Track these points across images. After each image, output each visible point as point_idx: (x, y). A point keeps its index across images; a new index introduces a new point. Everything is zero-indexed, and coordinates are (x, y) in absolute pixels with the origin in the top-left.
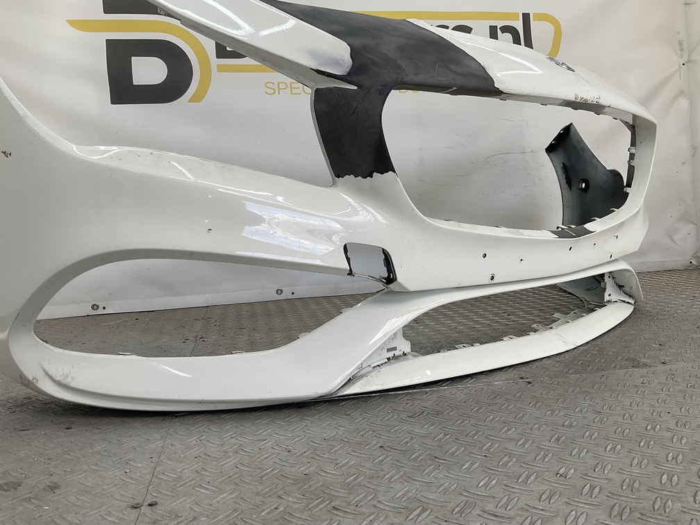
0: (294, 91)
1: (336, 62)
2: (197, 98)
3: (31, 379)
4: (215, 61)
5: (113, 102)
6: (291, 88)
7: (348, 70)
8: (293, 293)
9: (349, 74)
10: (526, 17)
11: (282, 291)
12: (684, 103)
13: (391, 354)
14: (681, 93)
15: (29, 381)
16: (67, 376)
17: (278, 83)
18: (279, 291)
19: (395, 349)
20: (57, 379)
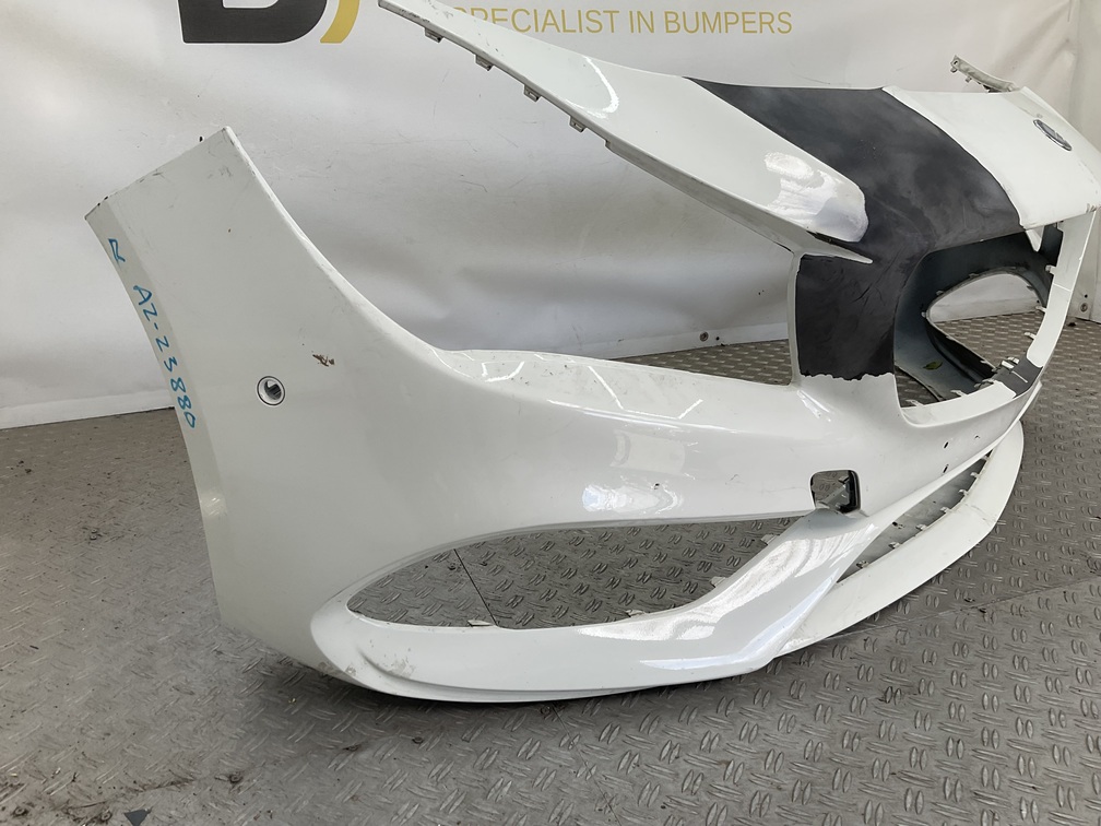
1: (845, 221)
2: (337, 35)
3: (344, 670)
7: (862, 233)
9: (864, 240)
12: (1068, 59)
15: (340, 671)
16: (403, 665)
20: (388, 669)
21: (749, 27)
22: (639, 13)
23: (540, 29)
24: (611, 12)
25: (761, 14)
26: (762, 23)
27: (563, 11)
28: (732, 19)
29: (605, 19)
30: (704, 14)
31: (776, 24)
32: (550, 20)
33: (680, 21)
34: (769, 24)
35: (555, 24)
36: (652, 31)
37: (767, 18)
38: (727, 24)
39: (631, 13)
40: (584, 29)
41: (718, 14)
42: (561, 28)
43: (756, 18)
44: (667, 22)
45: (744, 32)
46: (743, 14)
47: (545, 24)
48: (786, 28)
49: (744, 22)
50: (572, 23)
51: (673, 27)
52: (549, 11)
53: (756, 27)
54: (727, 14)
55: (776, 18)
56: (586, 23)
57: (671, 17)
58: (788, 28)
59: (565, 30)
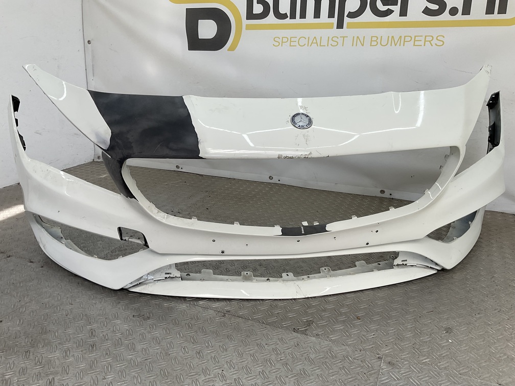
0: (292, 44)
1: (104, 142)
2: (232, 48)
4: (245, 22)
5: (189, 49)
6: (291, 42)
7: (108, 147)
8: (279, 180)
13: (168, 276)
17: (283, 38)
18: (271, 177)
19: (171, 274)
21: (417, 43)
22: (358, 37)
23: (310, 45)
24: (344, 37)
25: (426, 36)
26: (425, 41)
27: (321, 37)
28: (408, 39)
29: (340, 41)
30: (393, 37)
31: (434, 41)
32: (315, 41)
33: (379, 41)
34: (430, 41)
35: (317, 43)
36: (363, 45)
37: (429, 39)
38: (404, 41)
39: (354, 37)
40: (329, 45)
41: (401, 37)
43: (423, 39)
44: (372, 41)
45: (414, 45)
46: (415, 37)
47: (312, 43)
49: (415, 41)
50: (324, 42)
51: (374, 43)
52: (315, 37)
53: (422, 43)
54: (405, 36)
55: (435, 38)
56: (331, 42)
57: (374, 39)
58: (442, 43)
59: (320, 46)
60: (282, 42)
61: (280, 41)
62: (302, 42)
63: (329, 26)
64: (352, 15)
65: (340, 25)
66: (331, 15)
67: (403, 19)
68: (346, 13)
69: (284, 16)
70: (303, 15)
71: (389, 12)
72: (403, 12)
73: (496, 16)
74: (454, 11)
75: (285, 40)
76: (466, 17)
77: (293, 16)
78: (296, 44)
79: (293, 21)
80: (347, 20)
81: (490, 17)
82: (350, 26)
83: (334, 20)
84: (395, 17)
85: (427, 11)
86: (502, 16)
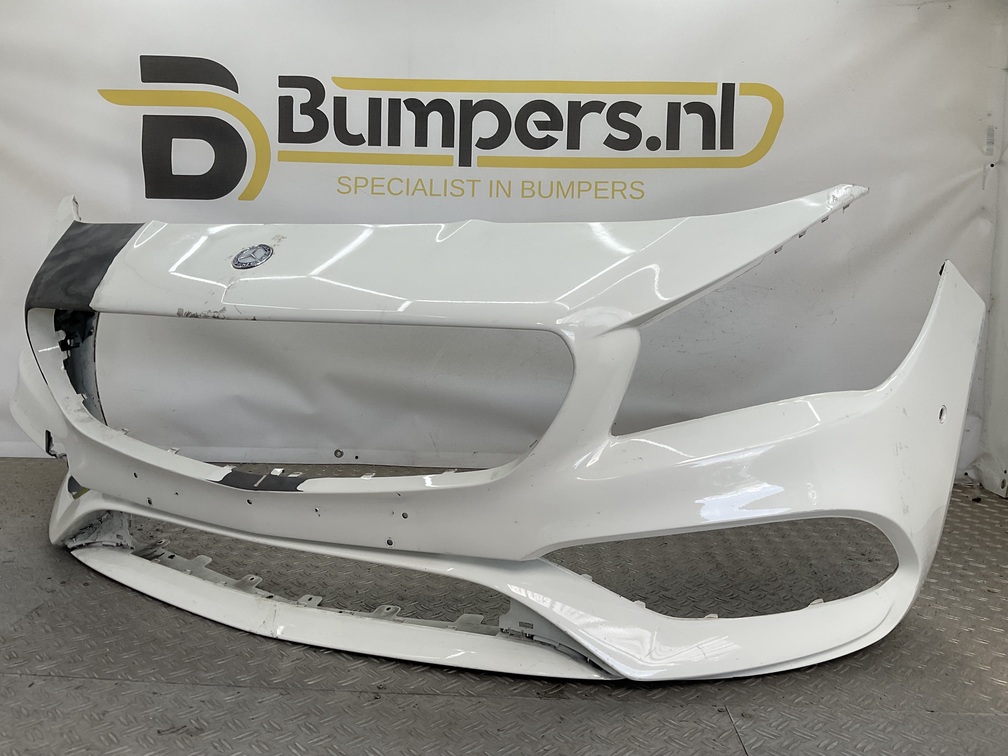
0: (376, 190)
2: (248, 195)
4: (276, 147)
5: (149, 195)
6: (373, 186)
8: (357, 457)
10: (728, 91)
11: (342, 454)
12: (984, 226)
14: (982, 211)
17: (356, 178)
18: (339, 453)
21: (600, 194)
23: (410, 193)
24: (473, 181)
25: (614, 183)
26: (614, 191)
27: (432, 180)
28: (584, 186)
29: (468, 187)
30: (559, 183)
31: (628, 191)
33: (536, 189)
34: (621, 191)
35: (424, 190)
36: (509, 196)
37: (620, 187)
38: (579, 191)
39: (491, 181)
40: (448, 193)
41: (572, 183)
42: (428, 193)
43: (609, 186)
44: (523, 189)
46: (596, 183)
47: (415, 189)
48: (639, 194)
51: (527, 193)
53: (609, 193)
54: (580, 183)
55: (629, 186)
56: (450, 189)
57: (527, 185)
58: (640, 194)
59: (431, 194)
60: (356, 186)
61: (352, 184)
62: (396, 186)
63: (445, 161)
64: (484, 144)
65: (465, 160)
66: (447, 141)
67: (573, 153)
68: (474, 141)
69: (357, 140)
70: (394, 140)
71: (548, 142)
72: (573, 142)
73: (718, 152)
74: (654, 143)
75: (361, 182)
76: (673, 153)
77: (375, 140)
78: (384, 190)
79: (374, 149)
80: (476, 152)
81: (709, 153)
82: (482, 162)
83: (454, 152)
84: (560, 149)
85: (611, 142)
86: (727, 153)
